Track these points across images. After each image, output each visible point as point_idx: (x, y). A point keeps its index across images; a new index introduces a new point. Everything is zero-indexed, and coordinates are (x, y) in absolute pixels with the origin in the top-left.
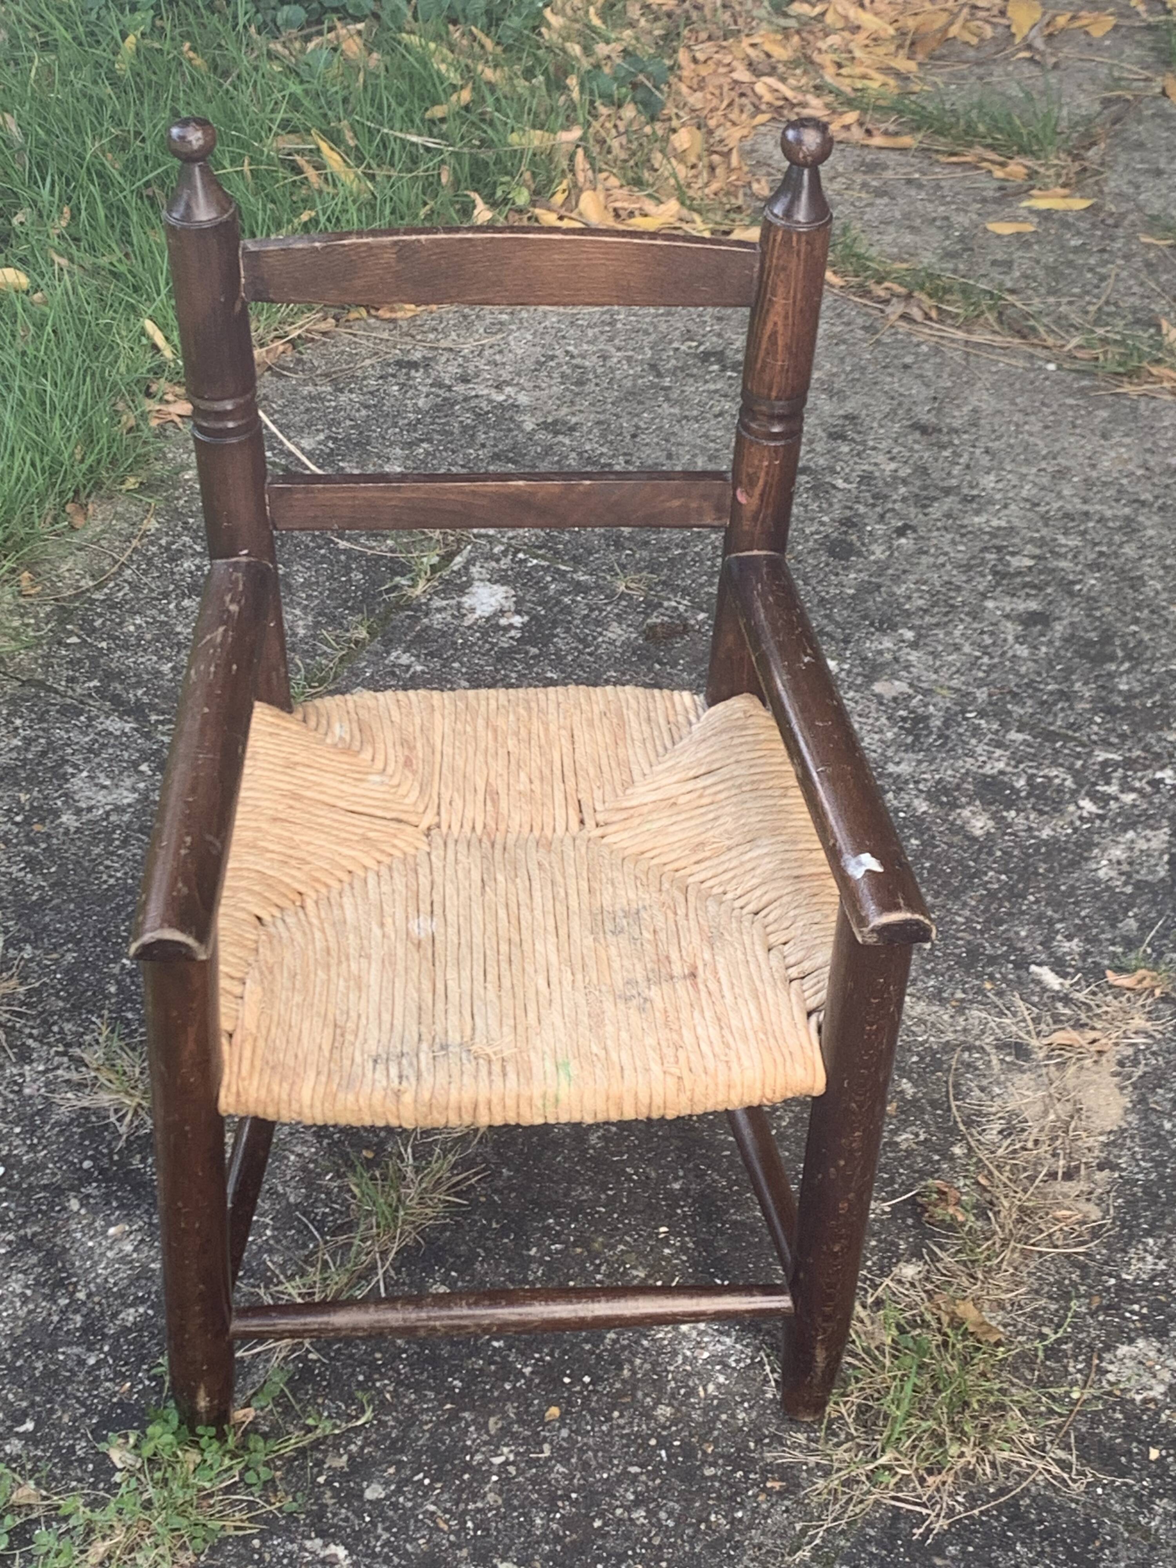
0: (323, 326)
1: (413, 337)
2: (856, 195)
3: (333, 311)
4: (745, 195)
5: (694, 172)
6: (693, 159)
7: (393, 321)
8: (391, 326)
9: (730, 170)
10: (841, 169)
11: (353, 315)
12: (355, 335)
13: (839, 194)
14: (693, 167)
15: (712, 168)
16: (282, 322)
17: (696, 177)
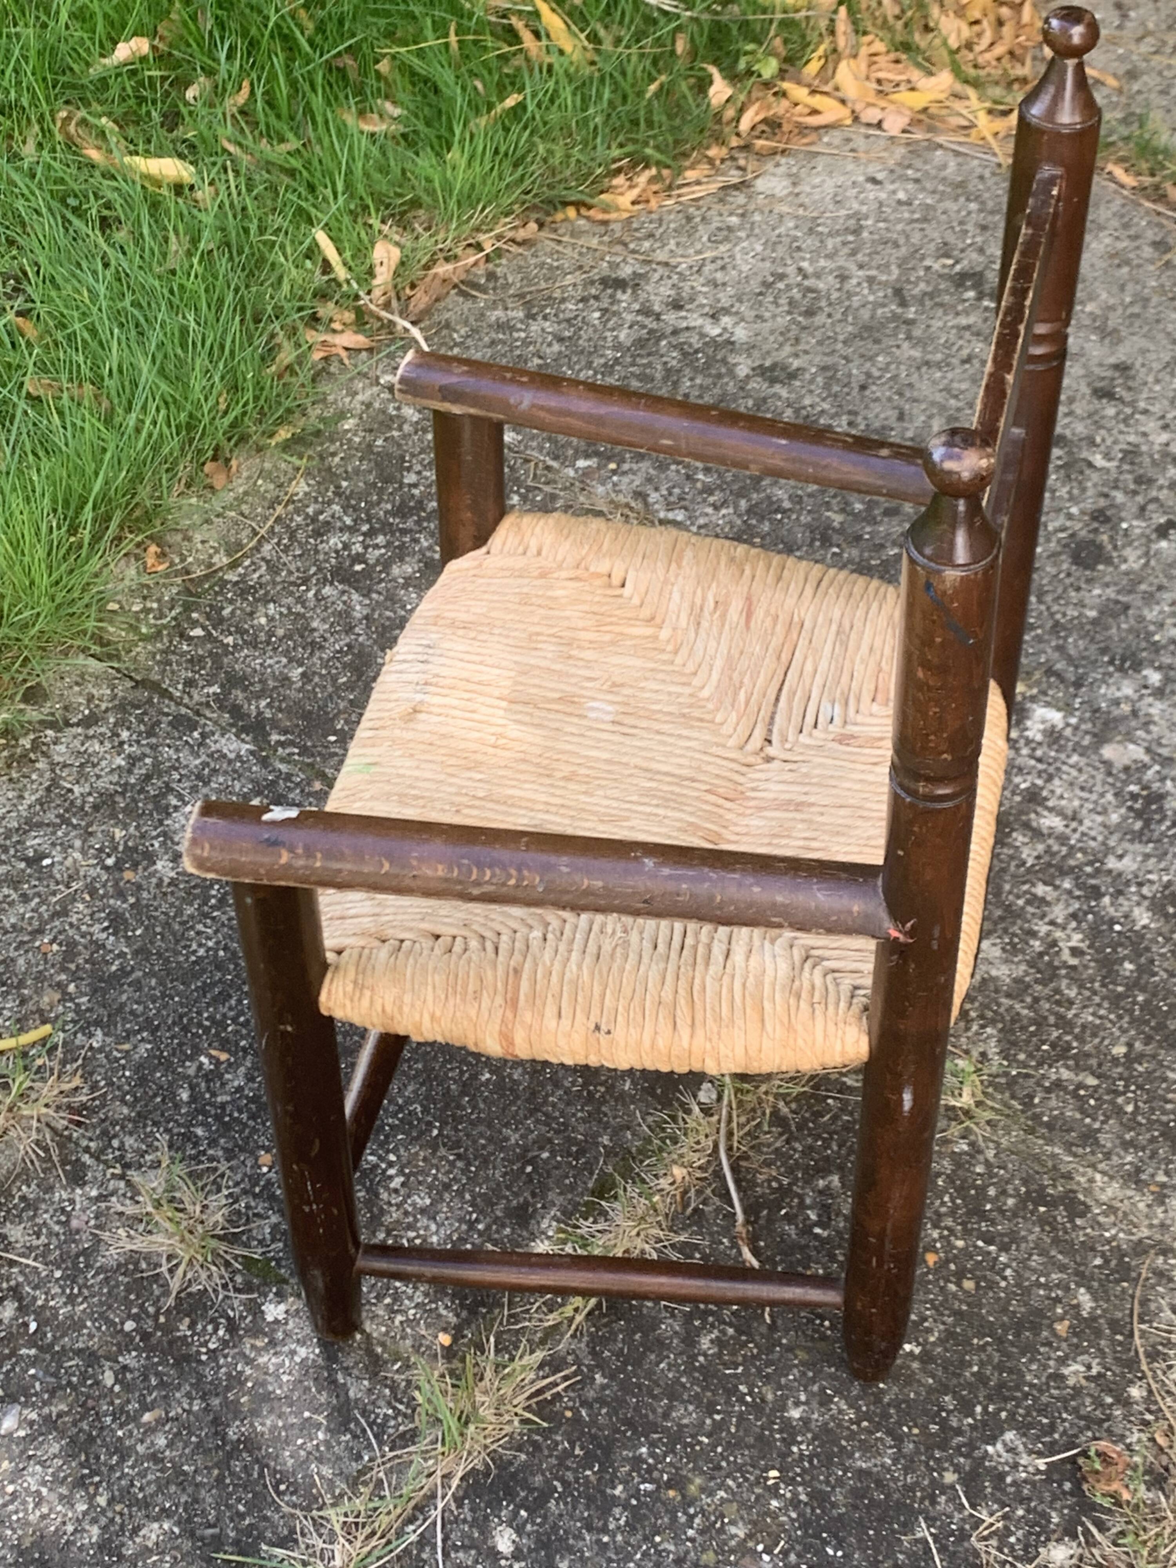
0: (521, 234)
1: (625, 245)
2: (1166, 61)
3: (535, 216)
4: (1034, 58)
5: (976, 28)
6: (976, 14)
7: (605, 223)
8: (602, 229)
9: (1019, 26)
10: (1151, 26)
11: (559, 216)
12: (559, 242)
13: (1146, 60)
14: (977, 22)
15: (1000, 23)
16: (478, 230)
17: (979, 35)
